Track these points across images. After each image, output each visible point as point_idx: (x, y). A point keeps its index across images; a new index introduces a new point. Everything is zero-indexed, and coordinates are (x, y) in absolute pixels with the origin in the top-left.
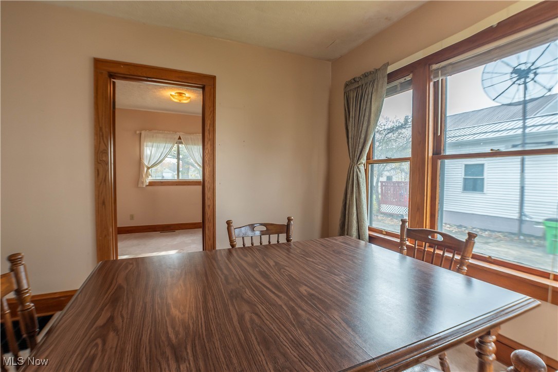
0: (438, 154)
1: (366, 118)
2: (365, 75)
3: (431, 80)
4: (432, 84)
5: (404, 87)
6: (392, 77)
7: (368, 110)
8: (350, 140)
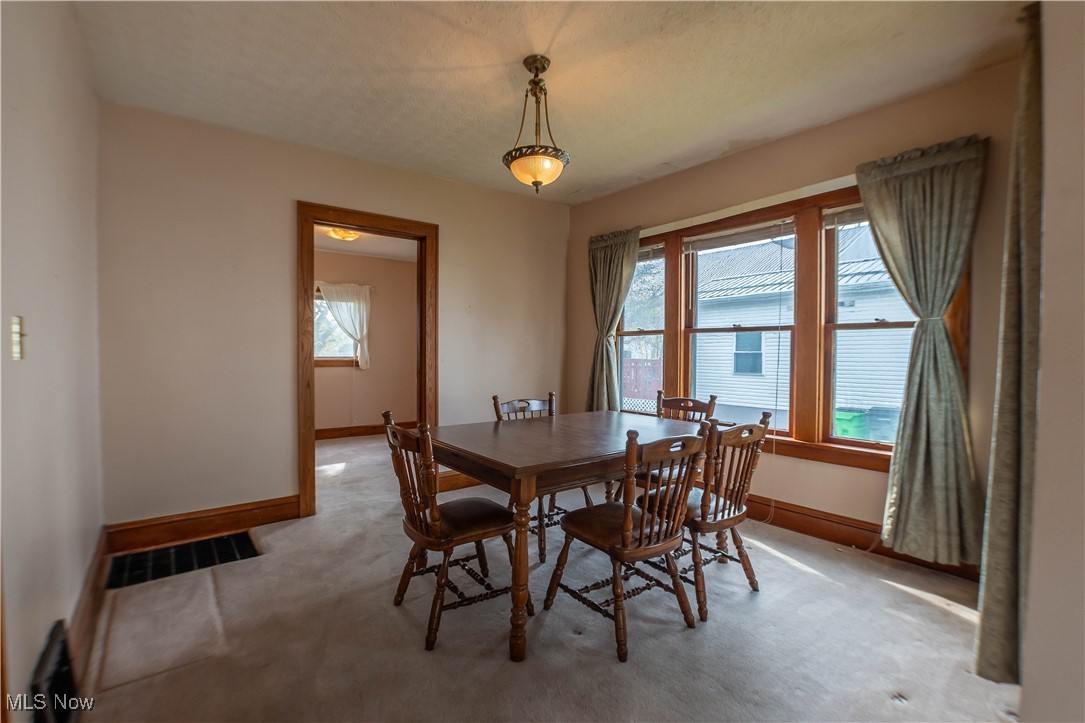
0: (690, 326)
1: (617, 285)
2: (616, 234)
3: (682, 252)
4: (683, 256)
5: (656, 255)
6: (644, 242)
7: (618, 275)
8: (598, 308)
